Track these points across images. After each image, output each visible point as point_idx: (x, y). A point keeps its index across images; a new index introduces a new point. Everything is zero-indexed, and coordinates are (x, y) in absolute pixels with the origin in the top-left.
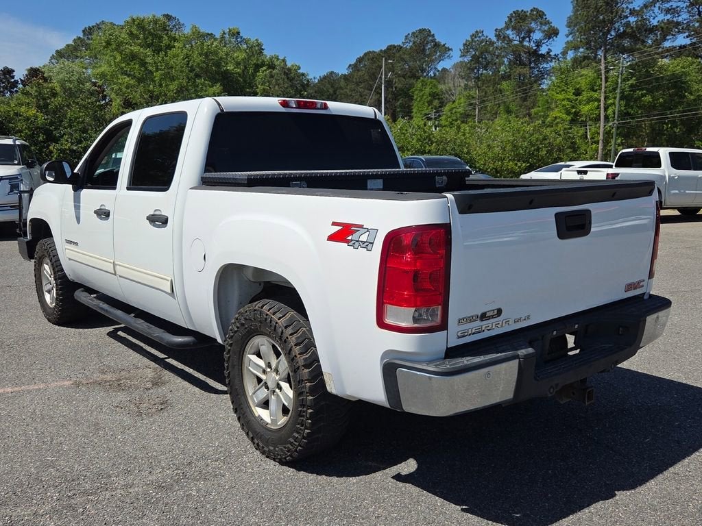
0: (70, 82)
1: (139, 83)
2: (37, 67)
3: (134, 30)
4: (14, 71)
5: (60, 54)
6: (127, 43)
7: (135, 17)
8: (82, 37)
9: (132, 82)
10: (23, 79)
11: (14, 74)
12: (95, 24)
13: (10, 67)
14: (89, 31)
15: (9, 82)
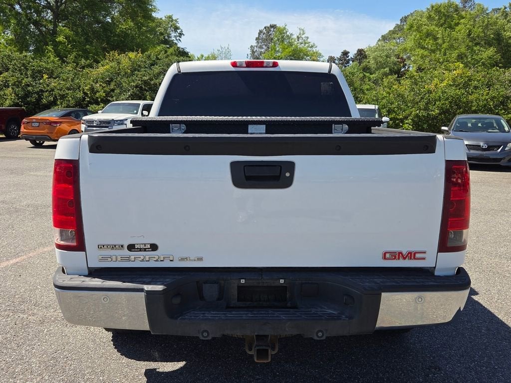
0: (381, 57)
1: (430, 53)
2: (362, 48)
3: (432, 14)
4: (349, 53)
5: (384, 38)
6: (425, 25)
7: (434, 4)
8: (399, 24)
9: (426, 53)
10: (352, 57)
11: (349, 54)
12: (410, 14)
13: (347, 50)
14: (404, 20)
15: (345, 60)
